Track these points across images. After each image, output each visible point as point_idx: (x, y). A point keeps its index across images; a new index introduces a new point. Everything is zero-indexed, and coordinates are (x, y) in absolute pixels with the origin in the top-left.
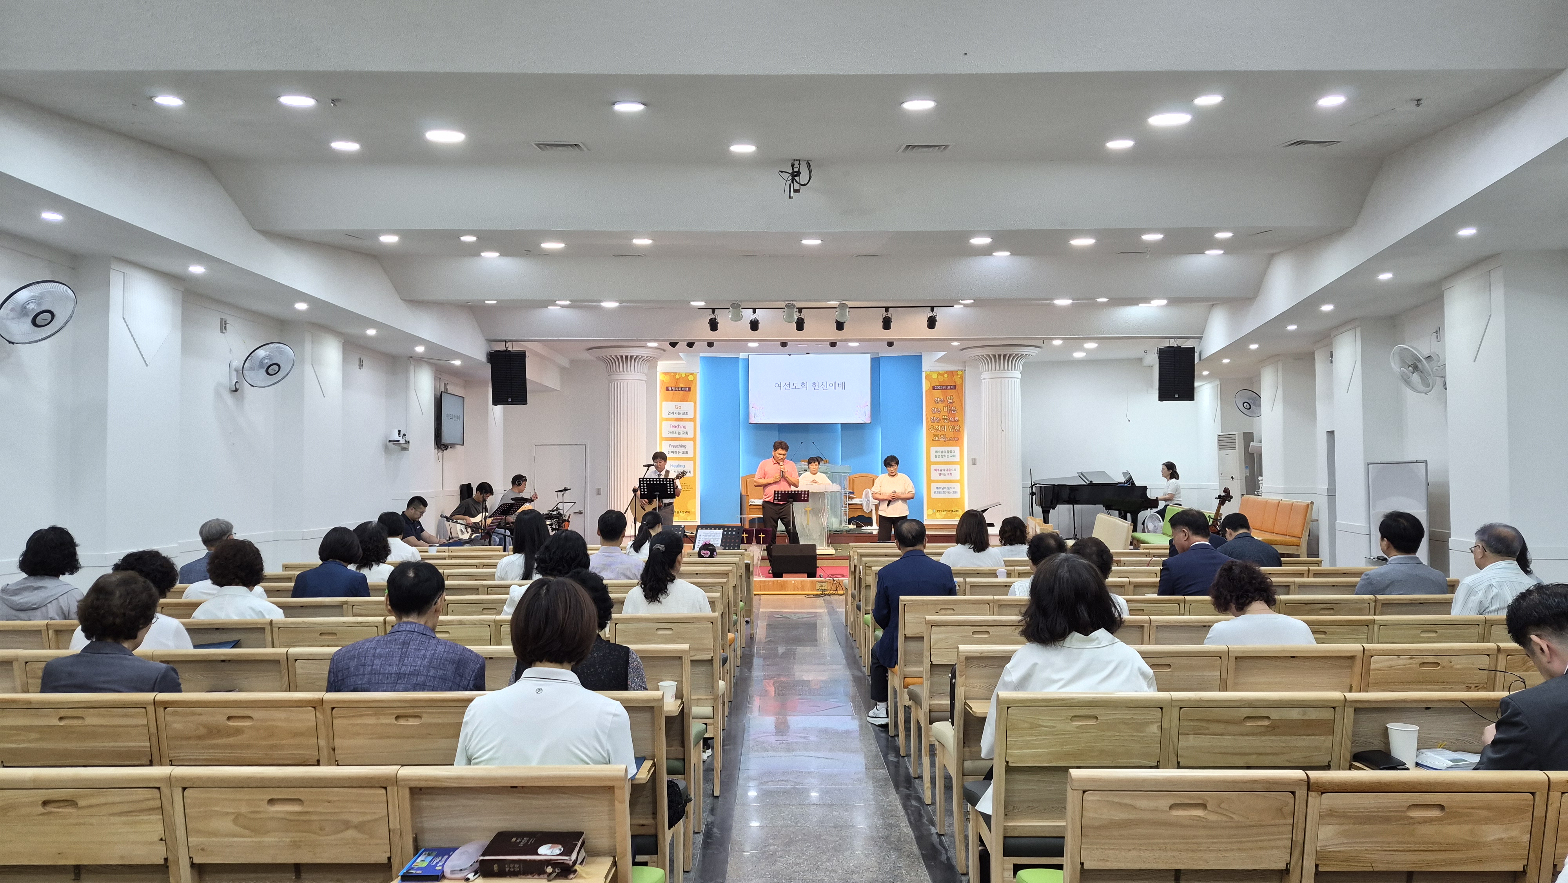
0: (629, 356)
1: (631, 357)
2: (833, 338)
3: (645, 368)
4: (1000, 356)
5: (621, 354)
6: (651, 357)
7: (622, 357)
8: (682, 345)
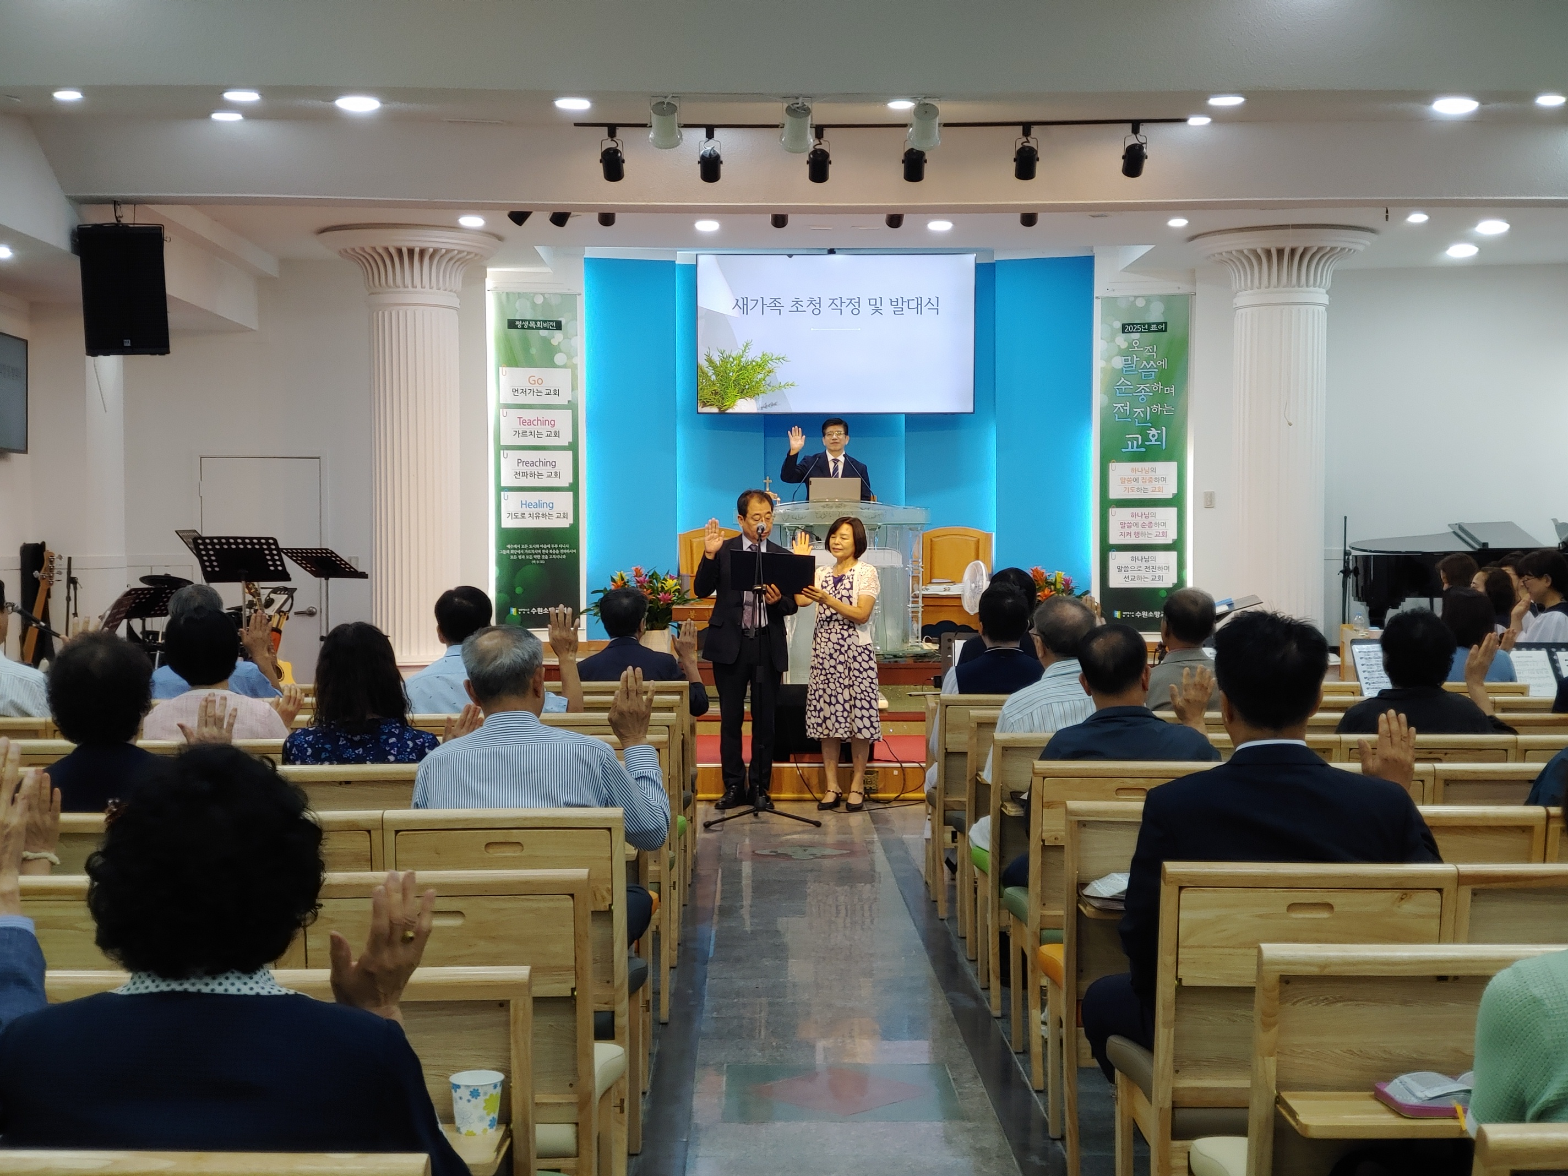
0: (417, 250)
1: (422, 252)
2: (894, 203)
3: (456, 280)
4: (1280, 252)
5: (399, 244)
6: (469, 253)
7: (400, 251)
8: (539, 221)
